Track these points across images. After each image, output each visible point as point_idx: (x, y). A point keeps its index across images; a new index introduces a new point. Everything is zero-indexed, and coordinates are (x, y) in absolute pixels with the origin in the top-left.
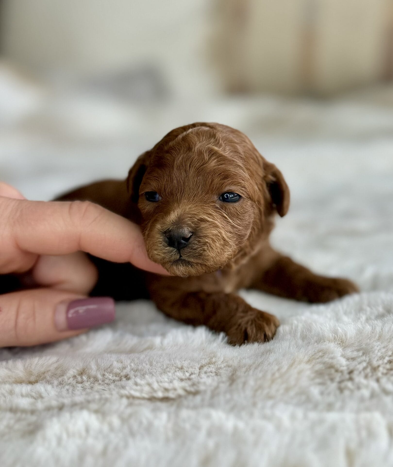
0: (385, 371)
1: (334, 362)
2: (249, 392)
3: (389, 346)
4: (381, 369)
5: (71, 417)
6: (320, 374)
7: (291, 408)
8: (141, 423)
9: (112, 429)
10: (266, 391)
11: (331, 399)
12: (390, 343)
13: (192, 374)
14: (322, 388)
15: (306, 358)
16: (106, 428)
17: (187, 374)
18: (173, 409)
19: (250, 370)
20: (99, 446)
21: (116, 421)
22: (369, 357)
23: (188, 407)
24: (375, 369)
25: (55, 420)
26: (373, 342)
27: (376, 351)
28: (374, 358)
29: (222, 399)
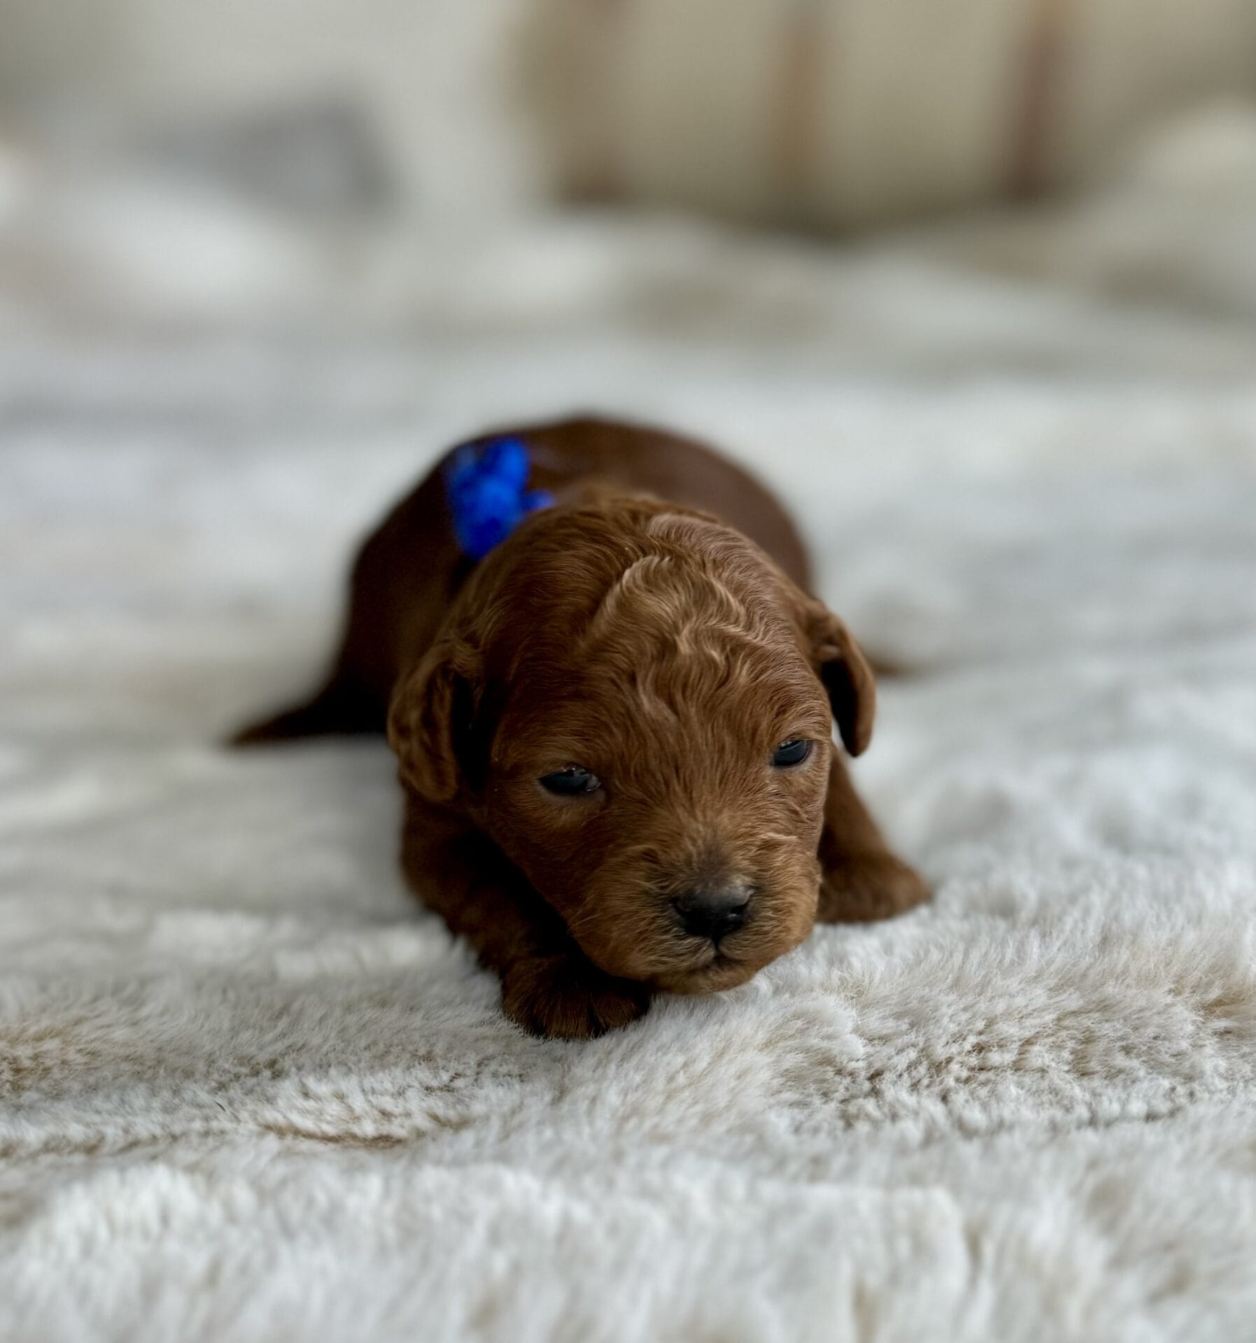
0: (965, 1074)
1: (835, 1047)
2: (603, 1124)
3: (978, 1006)
4: (954, 1067)
5: (123, 1182)
6: (794, 1078)
7: (716, 1167)
8: (310, 1202)
9: (231, 1217)
10: (648, 1124)
11: (821, 1143)
12: (982, 997)
13: (457, 1075)
14: (799, 1115)
15: (761, 1036)
16: (215, 1214)
17: (445, 1077)
18: (399, 1167)
19: (609, 1061)
20: (198, 1263)
21: (244, 1197)
22: (925, 1033)
23: (438, 1162)
24: (938, 1068)
25: (78, 1190)
26: (939, 995)
27: (946, 1020)
28: (939, 1037)
29: (530, 1141)
